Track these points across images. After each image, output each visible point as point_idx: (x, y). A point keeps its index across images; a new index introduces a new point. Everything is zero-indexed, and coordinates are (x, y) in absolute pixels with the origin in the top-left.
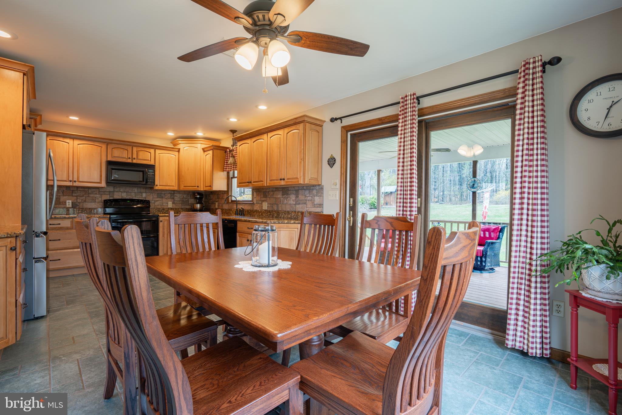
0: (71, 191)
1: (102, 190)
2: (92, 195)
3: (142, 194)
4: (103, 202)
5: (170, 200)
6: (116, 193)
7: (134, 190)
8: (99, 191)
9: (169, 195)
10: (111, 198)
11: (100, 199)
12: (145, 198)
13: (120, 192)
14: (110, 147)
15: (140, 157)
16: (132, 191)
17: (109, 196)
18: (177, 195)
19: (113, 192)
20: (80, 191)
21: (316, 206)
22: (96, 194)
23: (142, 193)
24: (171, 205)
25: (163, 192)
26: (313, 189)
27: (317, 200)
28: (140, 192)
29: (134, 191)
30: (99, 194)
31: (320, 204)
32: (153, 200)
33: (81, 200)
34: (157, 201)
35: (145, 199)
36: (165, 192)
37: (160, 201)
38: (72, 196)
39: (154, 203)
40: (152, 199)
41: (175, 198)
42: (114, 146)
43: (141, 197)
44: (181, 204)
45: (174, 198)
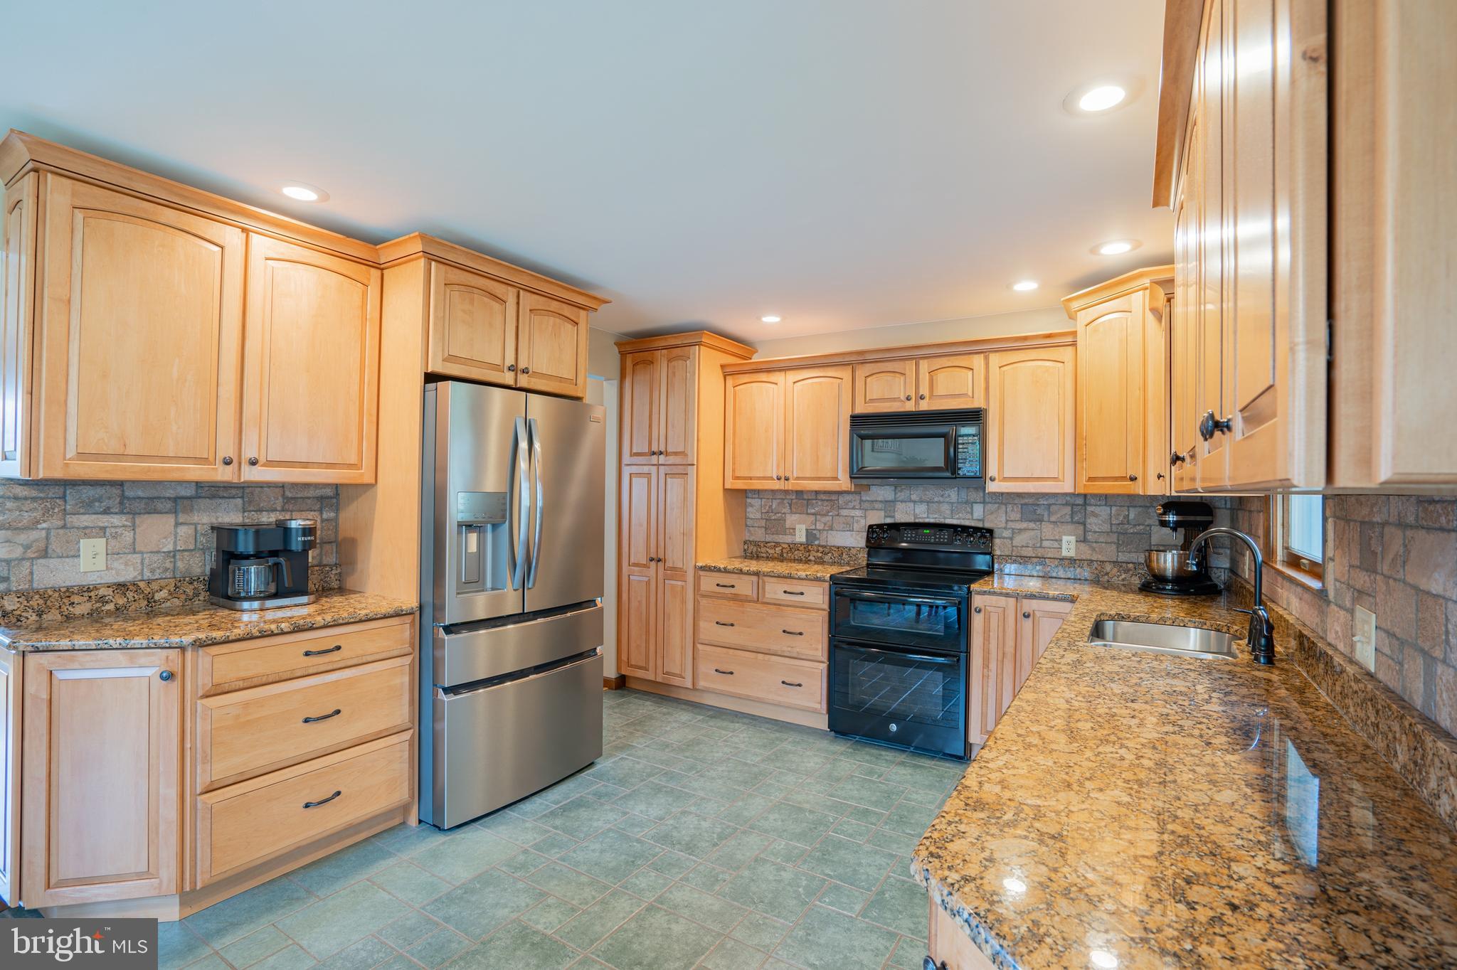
0: (805, 502)
1: (868, 499)
2: (844, 512)
3: (972, 508)
5: (1070, 527)
6: (900, 506)
7: (949, 496)
8: (861, 501)
9: (1068, 510)
10: (889, 521)
11: (863, 522)
12: (983, 520)
13: (911, 501)
14: (862, 372)
15: (940, 390)
16: (941, 499)
17: (882, 513)
18: (1097, 510)
19: (894, 501)
20: (822, 500)
23: (971, 503)
24: (1073, 546)
25: (1042, 502)
28: (967, 502)
29: (947, 500)
32: (1005, 528)
33: (823, 525)
34: (1020, 530)
35: (980, 525)
36: (1052, 501)
37: (1032, 533)
38: (808, 514)
39: (1011, 539)
40: (1003, 525)
41: (1089, 521)
42: (868, 369)
43: (969, 516)
44: (1114, 547)
45: (1084, 524)
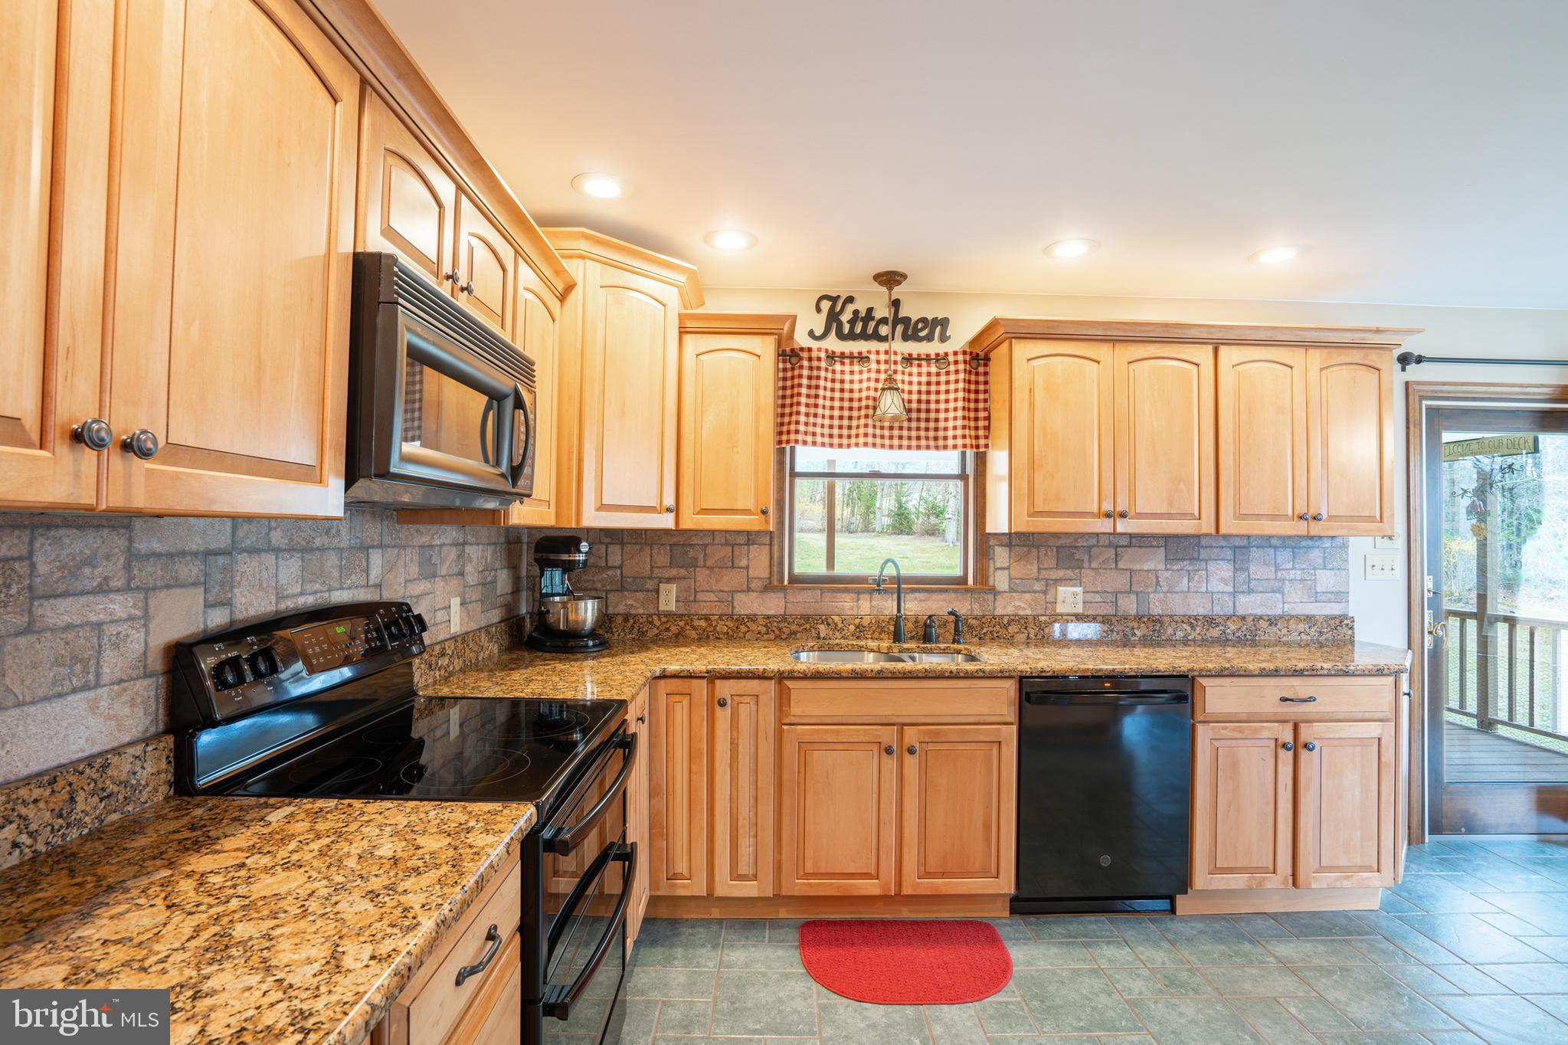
4: (157, 663)
21: (1324, 598)
22: (103, 589)
26: (1308, 548)
27: (1325, 580)
30: (128, 589)
31: (1338, 593)
